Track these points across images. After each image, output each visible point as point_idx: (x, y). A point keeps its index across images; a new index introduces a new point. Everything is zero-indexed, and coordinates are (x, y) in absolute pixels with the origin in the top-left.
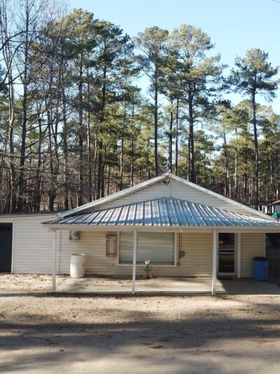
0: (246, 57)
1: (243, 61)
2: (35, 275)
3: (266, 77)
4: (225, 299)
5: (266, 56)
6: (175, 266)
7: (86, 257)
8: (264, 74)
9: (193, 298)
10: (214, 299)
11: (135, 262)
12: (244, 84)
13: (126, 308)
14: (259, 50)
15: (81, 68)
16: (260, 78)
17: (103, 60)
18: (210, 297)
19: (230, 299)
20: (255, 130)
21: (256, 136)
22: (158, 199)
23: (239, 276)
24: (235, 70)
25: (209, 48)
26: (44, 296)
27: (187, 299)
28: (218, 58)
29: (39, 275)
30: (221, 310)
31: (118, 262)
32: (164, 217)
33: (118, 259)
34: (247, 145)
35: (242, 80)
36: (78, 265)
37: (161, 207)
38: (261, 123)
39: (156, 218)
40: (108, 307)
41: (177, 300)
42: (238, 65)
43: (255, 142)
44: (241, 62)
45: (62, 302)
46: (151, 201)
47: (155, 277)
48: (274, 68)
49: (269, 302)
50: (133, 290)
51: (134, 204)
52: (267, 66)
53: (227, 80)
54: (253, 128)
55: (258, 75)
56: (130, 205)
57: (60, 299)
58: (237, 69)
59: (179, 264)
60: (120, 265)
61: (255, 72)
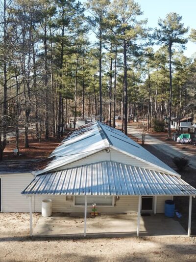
0: (166, 19)
1: (164, 22)
2: (18, 214)
3: (180, 34)
4: (145, 240)
5: (180, 18)
6: (113, 206)
7: (52, 202)
8: (178, 32)
9: (125, 240)
10: (138, 240)
11: (86, 204)
12: (164, 39)
13: (80, 252)
14: (175, 14)
15: (45, 28)
16: (176, 35)
17: (62, 23)
18: (135, 238)
19: (149, 240)
20: (170, 68)
21: (171, 72)
22: (102, 162)
23: (155, 212)
24: (158, 29)
25: (139, 14)
26: (25, 241)
27: (121, 240)
28: (146, 22)
29: (20, 213)
30: (142, 254)
31: (74, 203)
32: (106, 184)
33: (74, 201)
34: (164, 81)
35: (162, 36)
36: (47, 209)
37: (104, 171)
38: (175, 63)
39: (100, 185)
40: (68, 252)
41: (114, 242)
42: (160, 25)
43: (170, 77)
44: (162, 23)
45: (37, 247)
46: (97, 163)
47: (99, 215)
48: (186, 28)
49: (174, 243)
50: (85, 232)
51: (85, 165)
52: (181, 26)
53: (152, 36)
54: (169, 67)
55: (174, 32)
56: (83, 166)
57: (35, 243)
58: (159, 28)
59: (115, 205)
60: (76, 206)
61: (172, 31)
